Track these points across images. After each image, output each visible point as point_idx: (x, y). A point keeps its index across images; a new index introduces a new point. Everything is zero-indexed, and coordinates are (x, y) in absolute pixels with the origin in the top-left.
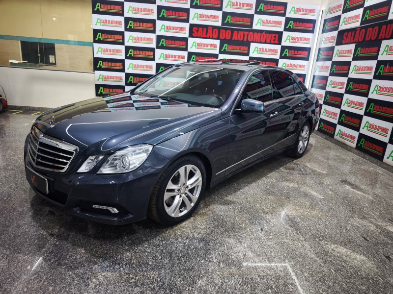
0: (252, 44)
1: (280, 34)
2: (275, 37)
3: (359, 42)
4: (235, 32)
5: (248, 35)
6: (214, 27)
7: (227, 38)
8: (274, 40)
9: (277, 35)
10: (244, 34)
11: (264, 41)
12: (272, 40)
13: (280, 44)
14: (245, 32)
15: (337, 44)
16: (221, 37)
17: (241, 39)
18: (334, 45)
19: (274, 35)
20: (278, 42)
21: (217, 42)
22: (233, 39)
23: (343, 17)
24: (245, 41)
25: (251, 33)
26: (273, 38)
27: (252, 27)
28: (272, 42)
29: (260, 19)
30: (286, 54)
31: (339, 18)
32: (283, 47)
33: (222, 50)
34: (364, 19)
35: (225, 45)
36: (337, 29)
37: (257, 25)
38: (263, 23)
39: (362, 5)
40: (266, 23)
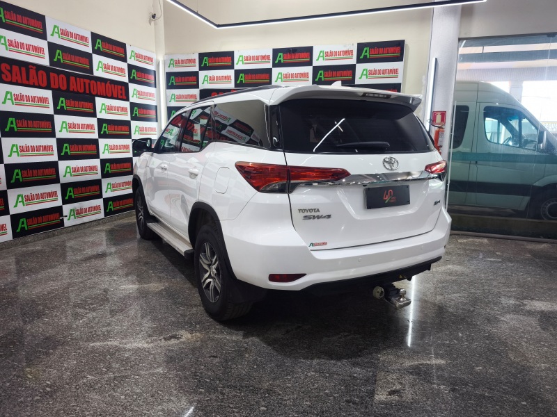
0: (97, 99)
1: (125, 85)
2: (121, 90)
6: (39, 67)
7: (62, 88)
8: (121, 94)
10: (84, 83)
11: (110, 95)
12: (119, 94)
14: (85, 80)
16: (52, 86)
17: (82, 91)
19: (119, 87)
20: (125, 97)
21: (48, 94)
22: (71, 90)
23: (202, 74)
24: (88, 94)
25: (93, 81)
26: (120, 92)
27: (93, 74)
28: (120, 97)
29: (100, 62)
30: (136, 114)
31: (196, 74)
32: (131, 104)
33: (59, 108)
34: (238, 82)
35: (61, 99)
36: (197, 86)
37: (97, 70)
38: (105, 68)
39: (231, 67)
40: (108, 69)
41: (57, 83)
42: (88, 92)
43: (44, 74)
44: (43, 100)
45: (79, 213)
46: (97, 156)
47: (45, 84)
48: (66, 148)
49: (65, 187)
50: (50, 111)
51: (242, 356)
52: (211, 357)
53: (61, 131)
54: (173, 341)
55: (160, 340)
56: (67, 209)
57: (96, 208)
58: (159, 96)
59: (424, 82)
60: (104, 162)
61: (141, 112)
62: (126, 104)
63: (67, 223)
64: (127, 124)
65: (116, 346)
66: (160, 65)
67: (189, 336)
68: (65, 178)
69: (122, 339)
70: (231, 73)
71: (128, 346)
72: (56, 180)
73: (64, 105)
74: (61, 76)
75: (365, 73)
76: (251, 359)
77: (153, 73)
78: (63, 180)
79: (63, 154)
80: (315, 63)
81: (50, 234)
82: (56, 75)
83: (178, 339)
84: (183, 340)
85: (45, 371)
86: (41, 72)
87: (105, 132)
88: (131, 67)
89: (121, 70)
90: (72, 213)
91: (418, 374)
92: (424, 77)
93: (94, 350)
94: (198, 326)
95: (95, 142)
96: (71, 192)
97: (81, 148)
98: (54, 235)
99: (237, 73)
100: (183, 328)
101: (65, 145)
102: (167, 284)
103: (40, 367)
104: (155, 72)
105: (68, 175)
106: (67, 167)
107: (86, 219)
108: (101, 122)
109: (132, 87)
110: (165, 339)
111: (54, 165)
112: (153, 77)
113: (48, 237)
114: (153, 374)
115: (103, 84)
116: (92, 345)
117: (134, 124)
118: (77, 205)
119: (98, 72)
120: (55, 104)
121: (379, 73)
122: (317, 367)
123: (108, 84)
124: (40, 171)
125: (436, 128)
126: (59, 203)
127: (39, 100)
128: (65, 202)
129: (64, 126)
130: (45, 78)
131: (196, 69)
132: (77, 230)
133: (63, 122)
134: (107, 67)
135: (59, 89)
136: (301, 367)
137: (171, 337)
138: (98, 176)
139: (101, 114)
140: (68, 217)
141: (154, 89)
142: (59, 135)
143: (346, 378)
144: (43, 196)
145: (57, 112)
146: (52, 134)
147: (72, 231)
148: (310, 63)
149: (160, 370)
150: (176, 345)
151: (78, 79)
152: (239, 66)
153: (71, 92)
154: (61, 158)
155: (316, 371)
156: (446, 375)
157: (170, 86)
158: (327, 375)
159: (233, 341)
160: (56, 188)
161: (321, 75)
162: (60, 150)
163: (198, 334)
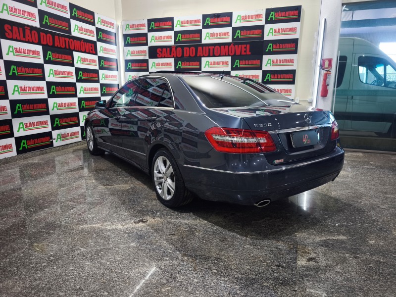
0: (75, 53)
1: (95, 43)
2: (92, 46)
3: (177, 57)
4: (56, 37)
5: (69, 41)
6: (32, 28)
7: (49, 44)
8: (92, 50)
9: (93, 45)
10: (65, 41)
11: (84, 51)
12: (90, 50)
13: (96, 54)
14: (66, 39)
15: (150, 58)
16: (42, 43)
17: (64, 47)
18: (147, 57)
19: (90, 44)
20: (94, 52)
21: (39, 48)
22: (56, 45)
23: (150, 35)
24: (68, 49)
25: (71, 40)
26: (91, 48)
27: (71, 34)
28: (91, 52)
29: (76, 25)
30: (102, 65)
31: (145, 35)
32: (99, 57)
33: (47, 59)
34: (177, 40)
35: (49, 52)
36: (146, 44)
37: (74, 31)
38: (80, 30)
39: (172, 29)
40: (82, 30)
41: (45, 40)
42: (68, 47)
43: (36, 33)
44: (35, 53)
45: (64, 137)
46: (75, 95)
47: (37, 41)
48: (54, 89)
49: (53, 118)
50: (41, 61)
51: (193, 234)
52: (170, 235)
53: (49, 76)
54: (141, 224)
55: (132, 223)
56: (55, 134)
57: (76, 133)
58: (119, 52)
59: (316, 37)
60: (80, 100)
61: (105, 63)
62: (95, 58)
63: (55, 144)
64: (96, 72)
65: (99, 228)
66: (119, 28)
67: (153, 220)
68: (53, 111)
69: (103, 222)
70: (171, 33)
71: (108, 228)
72: (47, 113)
73: (51, 57)
74: (49, 35)
75: (271, 31)
76: (201, 236)
77: (114, 35)
78: (51, 112)
79: (51, 93)
80: (234, 25)
81: (44, 152)
82: (44, 34)
83: (144, 222)
84: (149, 223)
85: (48, 245)
86: (33, 32)
87: (81, 77)
88: (98, 30)
89: (91, 32)
90: (59, 137)
91: (327, 246)
92: (316, 33)
93: (83, 231)
94: (158, 213)
95: (74, 85)
96: (57, 122)
97: (64, 89)
98: (46, 153)
99: (176, 33)
100: (147, 215)
101: (53, 86)
102: (132, 185)
103: (45, 243)
104: (115, 33)
105: (55, 109)
106: (54, 103)
107: (68, 142)
108: (77, 70)
109: (99, 44)
110: (135, 222)
111: (45, 101)
112: (114, 37)
113: (43, 154)
114: (129, 247)
115: (79, 42)
116: (81, 227)
117: (101, 72)
118: (62, 131)
119: (75, 33)
120: (45, 56)
121: (282, 31)
122: (251, 241)
123: (82, 42)
124: (35, 105)
125: (325, 72)
126: (49, 129)
127: (33, 53)
128: (53, 129)
129: (51, 72)
130: (37, 36)
131: (146, 31)
132: (63, 149)
133: (51, 70)
134: (81, 29)
135: (47, 45)
136: (238, 242)
137: (139, 222)
138: (77, 110)
139: (78, 65)
140: (56, 140)
141: (115, 46)
142: (48, 79)
143: (273, 249)
144: (38, 123)
145: (46, 62)
146: (43, 79)
147: (59, 150)
148: (230, 25)
149: (133, 244)
150: (144, 227)
151: (60, 37)
152: (177, 28)
153: (56, 47)
154: (50, 96)
155: (250, 244)
156: (349, 247)
157: (127, 45)
158: (259, 247)
159: (186, 224)
160: (47, 118)
161: (238, 33)
162: (49, 90)
163: (159, 219)
